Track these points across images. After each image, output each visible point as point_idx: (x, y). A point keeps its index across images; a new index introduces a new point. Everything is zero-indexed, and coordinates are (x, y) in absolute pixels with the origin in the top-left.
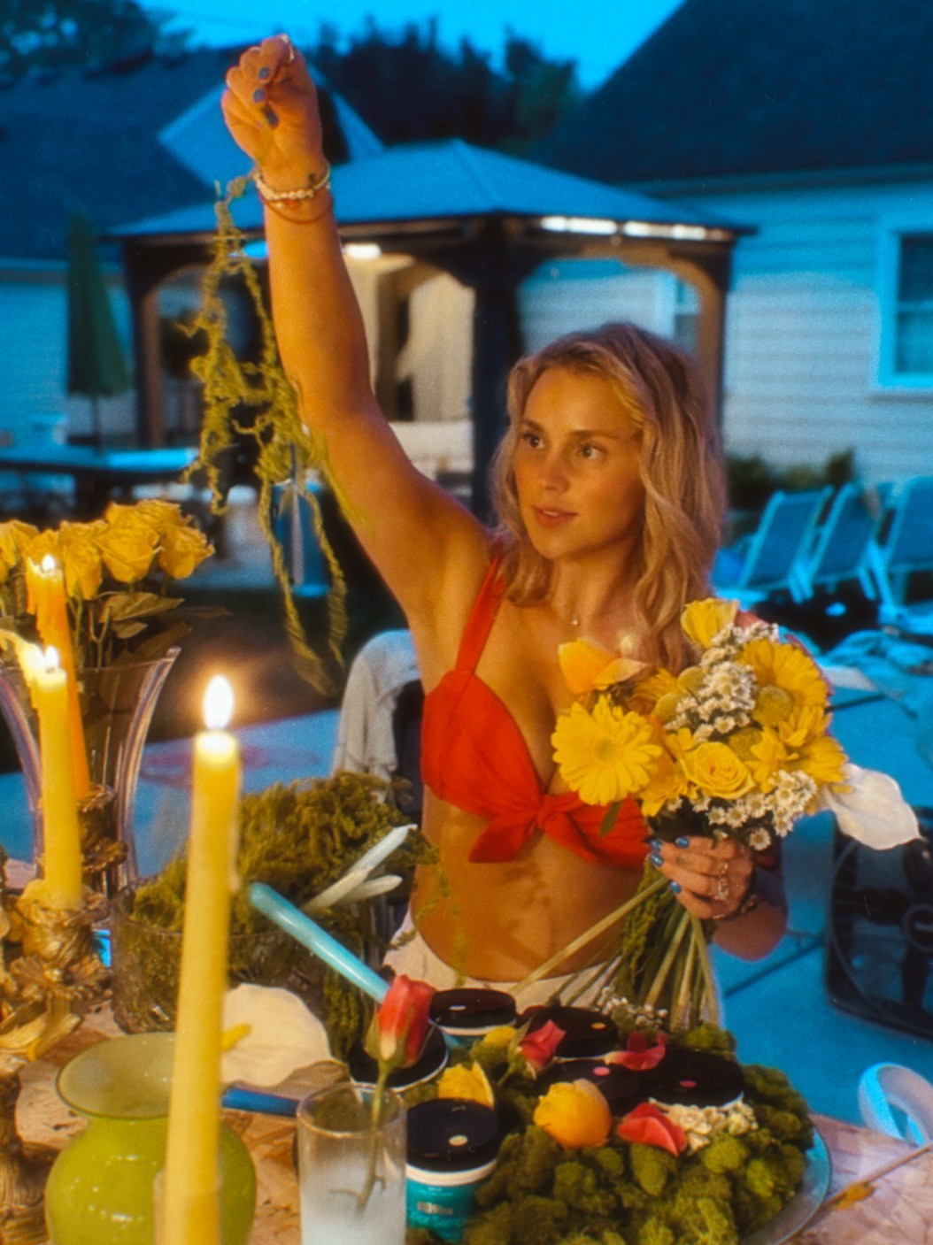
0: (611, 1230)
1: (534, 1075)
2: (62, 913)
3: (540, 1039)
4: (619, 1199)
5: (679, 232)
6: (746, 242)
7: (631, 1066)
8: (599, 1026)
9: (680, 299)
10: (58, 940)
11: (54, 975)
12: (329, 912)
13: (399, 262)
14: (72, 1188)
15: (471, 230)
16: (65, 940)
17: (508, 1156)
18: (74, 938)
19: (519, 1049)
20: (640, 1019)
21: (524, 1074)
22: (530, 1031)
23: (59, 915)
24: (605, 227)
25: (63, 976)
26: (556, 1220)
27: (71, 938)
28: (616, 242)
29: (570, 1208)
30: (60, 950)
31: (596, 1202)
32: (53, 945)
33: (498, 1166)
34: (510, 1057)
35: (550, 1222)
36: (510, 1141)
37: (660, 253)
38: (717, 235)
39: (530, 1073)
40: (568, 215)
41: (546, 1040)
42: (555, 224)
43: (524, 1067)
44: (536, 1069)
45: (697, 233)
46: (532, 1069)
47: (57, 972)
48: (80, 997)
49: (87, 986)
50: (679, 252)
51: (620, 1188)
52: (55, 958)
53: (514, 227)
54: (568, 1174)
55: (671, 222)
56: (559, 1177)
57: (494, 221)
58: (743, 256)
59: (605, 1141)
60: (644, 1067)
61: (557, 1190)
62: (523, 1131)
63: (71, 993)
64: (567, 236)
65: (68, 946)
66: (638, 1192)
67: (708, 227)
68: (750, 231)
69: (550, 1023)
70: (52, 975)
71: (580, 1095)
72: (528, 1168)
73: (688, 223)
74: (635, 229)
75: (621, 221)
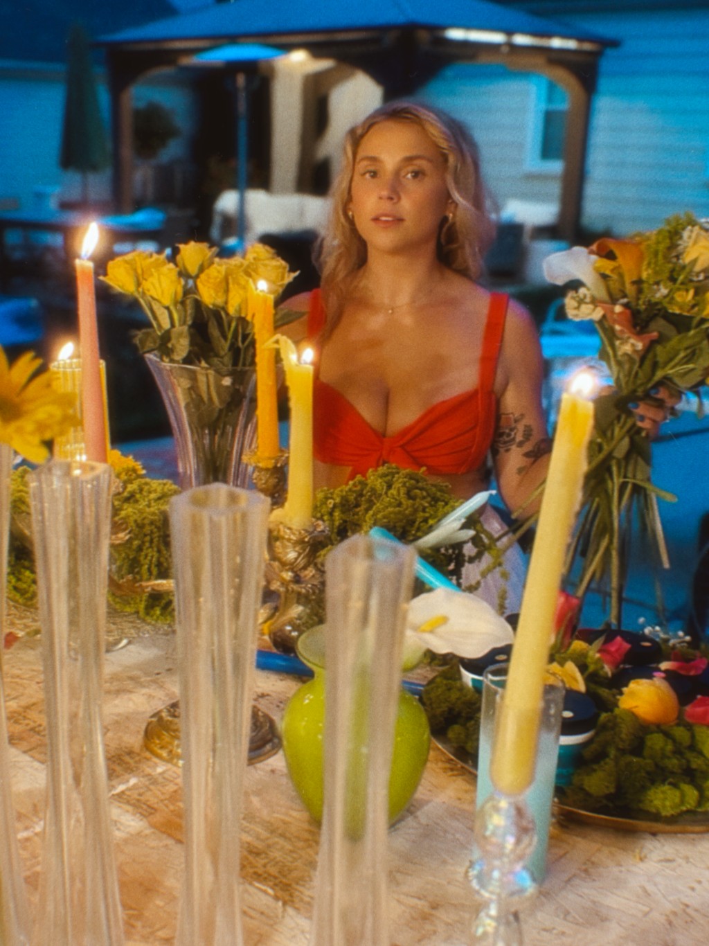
0: (685, 783)
1: (610, 674)
2: (303, 532)
3: (613, 649)
4: (688, 761)
5: (556, 43)
6: (610, 52)
7: (683, 673)
8: (647, 644)
9: (550, 99)
10: (296, 551)
11: (288, 575)
12: (429, 551)
13: (324, 64)
14: (304, 723)
15: (390, 38)
16: (301, 551)
17: (604, 727)
18: (307, 550)
19: (598, 655)
20: (672, 642)
21: (601, 673)
22: (606, 642)
23: (300, 533)
24: (497, 38)
25: (294, 577)
26: (648, 773)
27: (304, 550)
28: (505, 50)
29: (657, 765)
30: (296, 559)
31: (673, 763)
32: (292, 555)
33: (597, 734)
34: (589, 660)
35: (643, 774)
36: (605, 717)
37: (540, 60)
38: (587, 46)
39: (606, 673)
40: (468, 27)
41: (617, 651)
42: (456, 34)
43: (603, 668)
44: (611, 670)
45: (571, 44)
46: (608, 670)
47: (290, 574)
48: (311, 591)
49: (313, 585)
50: (556, 58)
51: (689, 755)
52: (292, 564)
53: (423, 36)
54: (656, 742)
55: (549, 35)
56: (649, 743)
57: (408, 31)
58: (607, 64)
59: (676, 721)
60: (692, 673)
61: (646, 752)
62: (612, 711)
63: (304, 588)
64: (465, 44)
65: (302, 556)
66: (703, 758)
67: (580, 39)
68: (614, 43)
69: (619, 639)
70: (287, 575)
71: (658, 688)
72: (623, 736)
73: (564, 36)
74: (521, 40)
75: (509, 33)
